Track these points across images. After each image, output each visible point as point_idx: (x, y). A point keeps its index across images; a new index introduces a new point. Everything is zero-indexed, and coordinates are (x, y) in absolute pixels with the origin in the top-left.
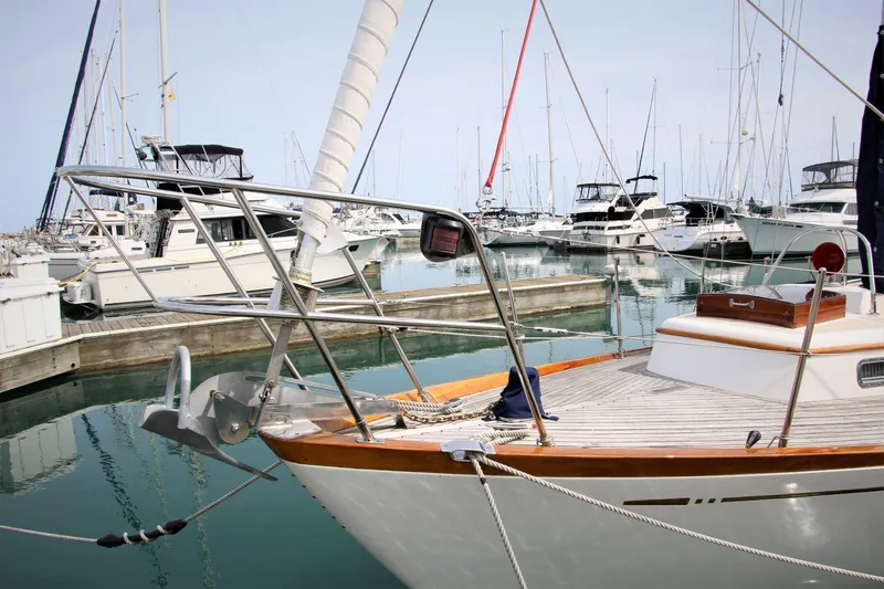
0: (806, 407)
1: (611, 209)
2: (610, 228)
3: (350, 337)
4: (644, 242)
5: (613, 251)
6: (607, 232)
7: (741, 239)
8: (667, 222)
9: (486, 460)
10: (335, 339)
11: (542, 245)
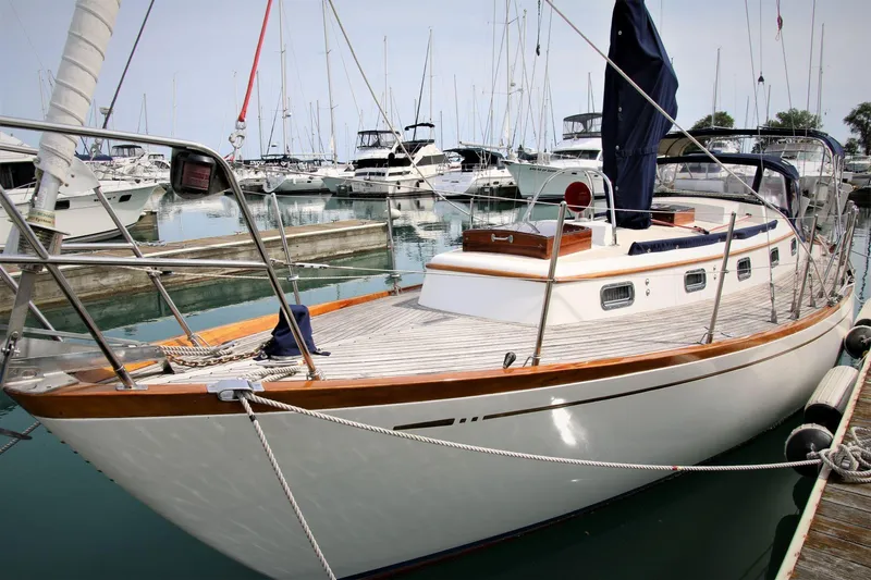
0: (558, 329)
1: (391, 155)
2: (391, 174)
3: (125, 292)
4: (424, 187)
5: (394, 196)
6: (388, 178)
7: (511, 183)
8: (444, 168)
9: (254, 398)
10: (109, 294)
11: (323, 192)
